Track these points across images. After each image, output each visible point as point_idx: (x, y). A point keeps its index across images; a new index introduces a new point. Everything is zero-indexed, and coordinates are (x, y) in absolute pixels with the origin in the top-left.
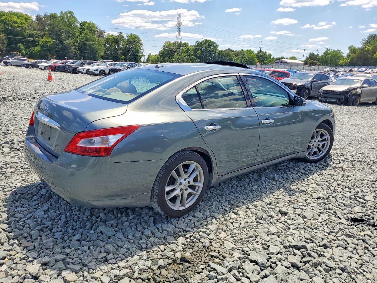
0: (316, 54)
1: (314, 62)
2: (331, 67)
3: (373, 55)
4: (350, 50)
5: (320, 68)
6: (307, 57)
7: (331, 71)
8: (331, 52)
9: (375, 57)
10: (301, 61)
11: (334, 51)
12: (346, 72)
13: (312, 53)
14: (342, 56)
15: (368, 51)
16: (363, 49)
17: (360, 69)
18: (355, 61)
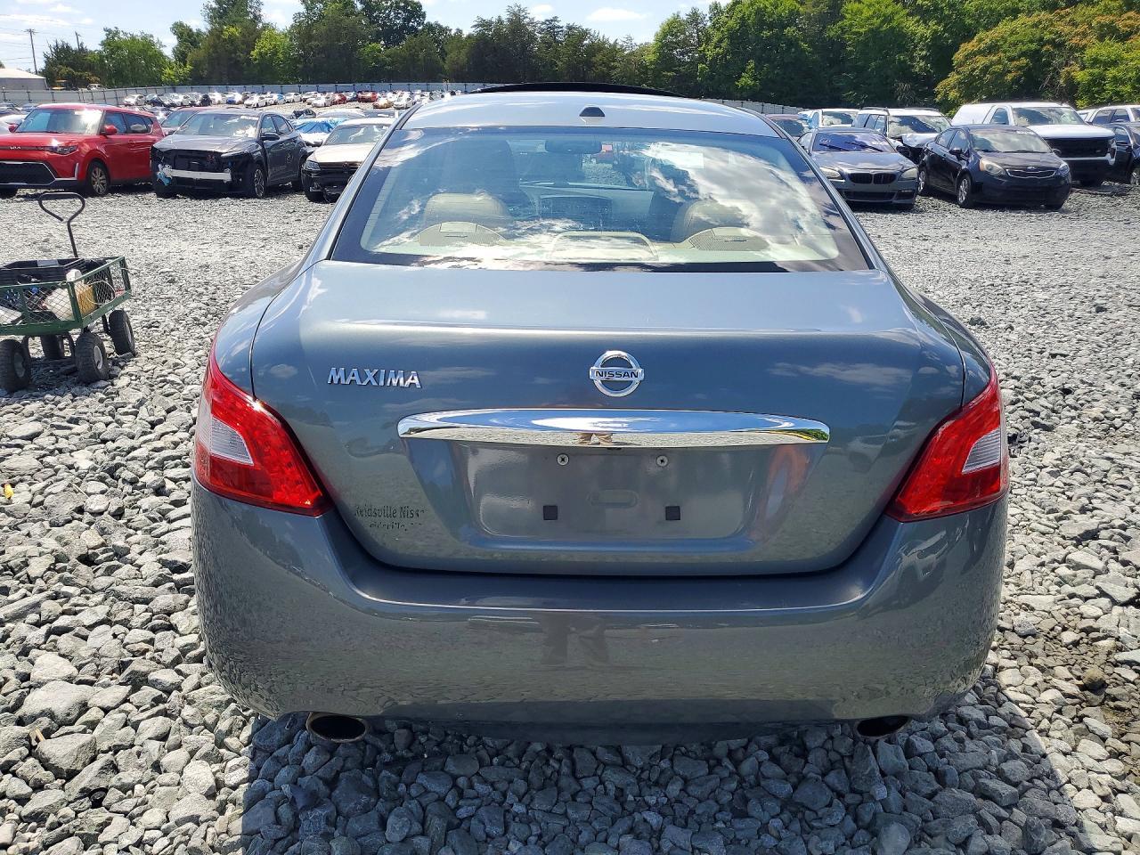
0: (74, 46)
1: (81, 76)
2: (142, 90)
3: (249, 53)
4: (178, 38)
5: (110, 93)
6: (48, 58)
7: (147, 102)
8: (125, 41)
9: (255, 59)
10: (29, 71)
11: (133, 38)
12: (193, 104)
13: (60, 43)
14: (161, 54)
15: (232, 40)
16: (216, 34)
17: (228, 96)
18: (206, 72)
